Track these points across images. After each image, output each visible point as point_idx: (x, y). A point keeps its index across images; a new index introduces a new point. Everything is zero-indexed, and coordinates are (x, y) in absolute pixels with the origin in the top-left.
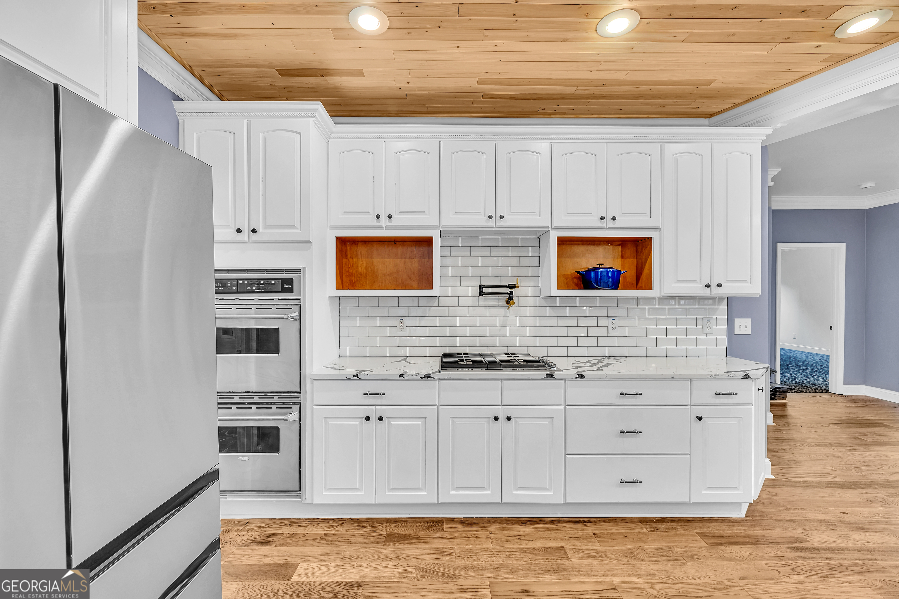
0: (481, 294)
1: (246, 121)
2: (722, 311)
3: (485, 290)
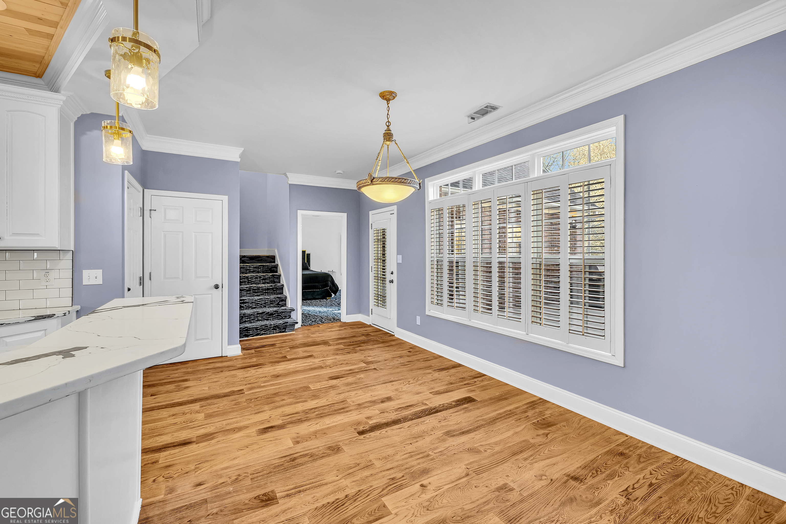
2: (66, 263)
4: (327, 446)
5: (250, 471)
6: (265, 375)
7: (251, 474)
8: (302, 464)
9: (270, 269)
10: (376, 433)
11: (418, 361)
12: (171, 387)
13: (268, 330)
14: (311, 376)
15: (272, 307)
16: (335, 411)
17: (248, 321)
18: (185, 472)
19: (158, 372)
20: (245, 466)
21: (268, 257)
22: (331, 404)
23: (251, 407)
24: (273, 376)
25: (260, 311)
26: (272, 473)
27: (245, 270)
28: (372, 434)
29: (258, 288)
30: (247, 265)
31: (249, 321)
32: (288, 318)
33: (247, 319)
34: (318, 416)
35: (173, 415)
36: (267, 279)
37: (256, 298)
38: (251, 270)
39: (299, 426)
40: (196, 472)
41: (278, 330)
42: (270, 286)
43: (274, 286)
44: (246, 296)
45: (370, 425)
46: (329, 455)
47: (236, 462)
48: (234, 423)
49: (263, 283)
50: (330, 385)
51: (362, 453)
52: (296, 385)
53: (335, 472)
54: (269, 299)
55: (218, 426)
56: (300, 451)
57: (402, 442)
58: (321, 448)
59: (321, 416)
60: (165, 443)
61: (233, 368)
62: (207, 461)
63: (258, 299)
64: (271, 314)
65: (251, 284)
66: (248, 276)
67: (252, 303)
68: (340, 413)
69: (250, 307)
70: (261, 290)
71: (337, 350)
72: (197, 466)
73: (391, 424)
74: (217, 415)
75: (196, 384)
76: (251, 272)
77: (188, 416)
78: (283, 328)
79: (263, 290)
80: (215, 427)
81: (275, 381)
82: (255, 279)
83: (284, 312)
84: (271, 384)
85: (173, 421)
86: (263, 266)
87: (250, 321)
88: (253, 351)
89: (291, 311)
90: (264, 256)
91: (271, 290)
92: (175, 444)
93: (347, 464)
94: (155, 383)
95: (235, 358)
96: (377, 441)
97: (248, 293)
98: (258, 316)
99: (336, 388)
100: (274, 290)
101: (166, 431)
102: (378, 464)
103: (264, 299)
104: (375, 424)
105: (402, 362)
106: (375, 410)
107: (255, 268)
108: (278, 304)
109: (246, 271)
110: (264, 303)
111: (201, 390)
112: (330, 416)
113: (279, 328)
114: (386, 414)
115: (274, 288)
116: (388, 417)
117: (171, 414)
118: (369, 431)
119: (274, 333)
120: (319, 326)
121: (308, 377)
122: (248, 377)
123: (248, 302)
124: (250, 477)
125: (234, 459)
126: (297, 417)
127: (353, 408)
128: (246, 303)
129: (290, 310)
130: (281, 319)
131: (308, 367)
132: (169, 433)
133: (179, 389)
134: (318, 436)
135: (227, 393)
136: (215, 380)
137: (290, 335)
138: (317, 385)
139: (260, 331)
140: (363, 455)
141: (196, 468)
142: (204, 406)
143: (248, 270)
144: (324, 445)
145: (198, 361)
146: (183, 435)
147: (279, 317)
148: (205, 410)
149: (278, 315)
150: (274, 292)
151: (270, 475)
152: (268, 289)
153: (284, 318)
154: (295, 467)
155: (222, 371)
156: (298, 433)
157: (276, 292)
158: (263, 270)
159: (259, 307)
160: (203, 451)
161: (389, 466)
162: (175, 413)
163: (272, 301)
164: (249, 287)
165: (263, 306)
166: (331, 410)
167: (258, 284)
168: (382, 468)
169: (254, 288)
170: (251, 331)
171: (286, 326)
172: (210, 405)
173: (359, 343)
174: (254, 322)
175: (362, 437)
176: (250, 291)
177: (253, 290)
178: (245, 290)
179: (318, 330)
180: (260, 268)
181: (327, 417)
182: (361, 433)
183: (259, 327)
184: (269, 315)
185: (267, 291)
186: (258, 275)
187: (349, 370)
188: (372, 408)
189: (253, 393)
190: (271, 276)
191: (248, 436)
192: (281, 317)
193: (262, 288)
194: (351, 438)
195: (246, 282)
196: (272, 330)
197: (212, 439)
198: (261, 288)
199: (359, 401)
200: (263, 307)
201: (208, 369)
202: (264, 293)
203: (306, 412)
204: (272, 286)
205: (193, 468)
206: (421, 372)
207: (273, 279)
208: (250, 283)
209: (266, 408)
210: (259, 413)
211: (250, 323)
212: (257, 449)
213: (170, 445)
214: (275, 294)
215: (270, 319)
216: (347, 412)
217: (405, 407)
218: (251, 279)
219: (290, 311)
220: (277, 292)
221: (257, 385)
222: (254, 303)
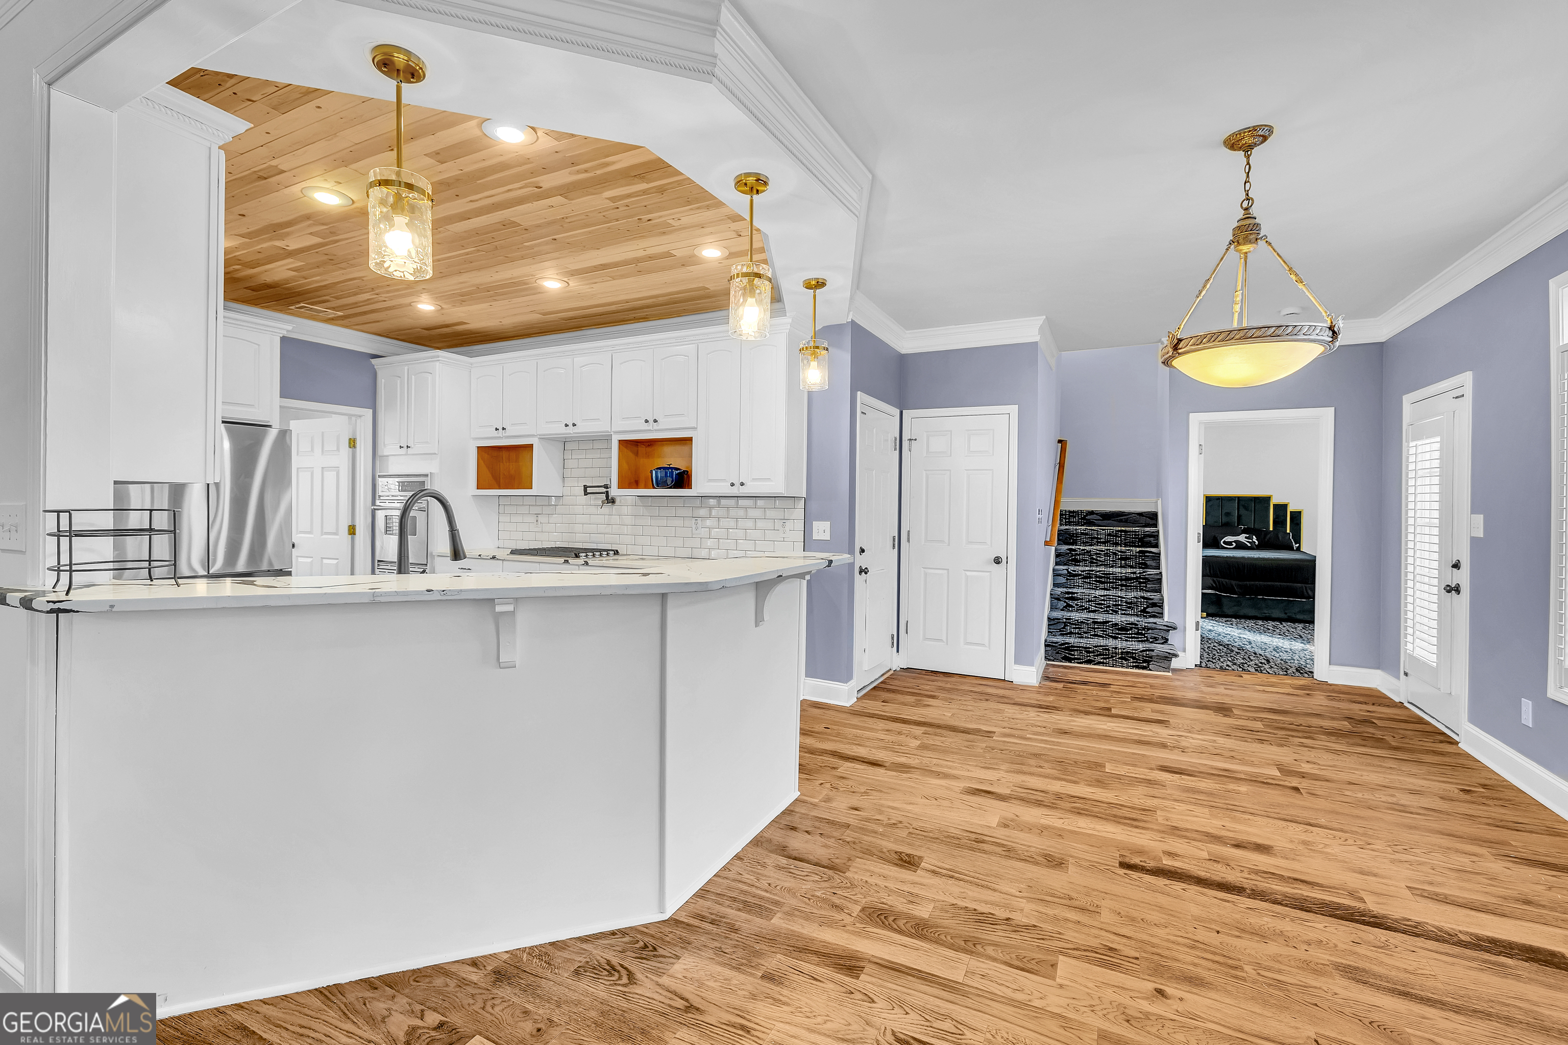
0: (586, 493)
1: (406, 368)
2: (799, 513)
3: (589, 490)
4: (1045, 852)
5: (915, 824)
6: (1045, 724)
7: (913, 828)
8: (985, 852)
9: (1141, 540)
10: (1161, 882)
11: (1466, 817)
12: (910, 699)
13: (1111, 658)
14: (1126, 752)
15: (1131, 615)
16: (1115, 816)
17: (1075, 633)
18: (852, 790)
19: (909, 677)
20: (915, 816)
21: (1141, 514)
22: (1117, 804)
23: (984, 757)
24: (1057, 730)
25: (1100, 617)
26: (938, 841)
27: (1088, 538)
28: (1148, 878)
29: (1107, 575)
30: (1092, 530)
31: (1078, 633)
32: (1162, 644)
33: (1074, 628)
34: (1075, 810)
35: (887, 731)
36: (1130, 559)
37: (1099, 593)
38: (1100, 539)
39: (1029, 809)
40: (862, 796)
41: (1133, 662)
42: (1131, 573)
43: (1139, 573)
44: (1081, 586)
45: (1161, 866)
46: (1037, 863)
47: (909, 807)
48: (947, 767)
49: (1121, 567)
50: (1148, 778)
51: (1094, 890)
52: (1084, 755)
53: (1022, 886)
54: (1124, 598)
55: (924, 762)
56: (998, 836)
57: (1197, 919)
58: (1033, 849)
59: (1079, 812)
60: (858, 755)
61: (1006, 701)
62: (881, 791)
63: (1101, 596)
64: (1122, 627)
65: (1097, 566)
66: (1090, 551)
67: (1089, 601)
68: (1119, 823)
69: (1086, 609)
70: (1113, 579)
71: (1236, 728)
72: (868, 791)
73: (1211, 885)
74: (934, 750)
75: (941, 705)
76: (1101, 542)
77: (902, 738)
78: (1144, 661)
79: (1116, 579)
80: (919, 762)
81: (1054, 737)
82: (1105, 556)
83: (1152, 629)
84: (1042, 740)
85: (882, 737)
86: (1125, 531)
87: (1080, 634)
88: (1060, 685)
89: (1169, 630)
90: (1133, 513)
91: (1134, 582)
92: (865, 760)
93: (1052, 888)
94: (897, 688)
95: (1023, 689)
96: (1146, 891)
97: (1085, 582)
98: (1097, 628)
99: (1155, 786)
100: (1140, 583)
101: (868, 744)
102: (1106, 917)
103: (1113, 596)
104: (1173, 869)
105: (1402, 802)
106: (1203, 850)
107: (1109, 535)
108: (1144, 611)
109: (1092, 540)
110: (1113, 605)
111: (941, 715)
112: (1097, 819)
113: (1134, 658)
114: (1218, 867)
115: (1140, 578)
116: (1218, 873)
117: (886, 728)
118: (1148, 870)
119: (1123, 667)
120: (1242, 675)
121: (1119, 751)
122: (1017, 719)
123: (1082, 599)
124: (911, 830)
125: (910, 803)
126: (1039, 796)
127: (1155, 827)
128: (1077, 599)
129: (1165, 626)
130: (1145, 641)
131: (1136, 738)
132: (870, 747)
133: (917, 705)
134: (1045, 833)
135: (969, 729)
136: (970, 708)
137: (1156, 677)
138: (1123, 768)
139: (1094, 656)
140: (1095, 893)
141: (865, 792)
142: (929, 734)
143: (1095, 538)
144: (1042, 849)
145: (968, 678)
146: (880, 755)
147: (1141, 638)
148: (925, 739)
149: (1140, 633)
150: (1140, 587)
151: (935, 841)
152: (1127, 579)
153: (1151, 640)
154: (972, 849)
155: (987, 700)
156: (1017, 816)
157: (1146, 587)
158: (1125, 540)
159: (1104, 611)
160: (886, 779)
161: (1124, 931)
162: (890, 729)
163: (1131, 603)
164: (1087, 571)
165: (1111, 610)
166: (1108, 812)
167: (1110, 567)
168: (1107, 926)
169: (1098, 573)
170: (1076, 653)
171: (1151, 657)
172: (936, 735)
173: (1314, 731)
174: (1088, 638)
175: (1122, 871)
176: (1090, 577)
177: (1097, 577)
178: (1080, 575)
179: (1233, 682)
180: (1121, 537)
181: (1090, 818)
182: (1124, 865)
183: (1091, 648)
184: (1119, 629)
185: (1125, 582)
186: (1110, 549)
187: (1222, 768)
188: (1199, 844)
189: (1004, 742)
190: (1137, 552)
191: (947, 788)
192: (1145, 637)
193: (1113, 574)
194: (1099, 863)
195: (1087, 560)
196: (1119, 658)
197: (907, 772)
198: (1111, 574)
199: (1181, 823)
200: (1111, 612)
201: (971, 691)
202: (1119, 585)
203: (1059, 796)
204: (1135, 573)
205: (863, 791)
206: (1443, 840)
207: (1143, 560)
208: (1095, 563)
209: (1004, 767)
210: (988, 768)
211: (1079, 637)
212: (946, 807)
213: (860, 759)
214: (1142, 589)
215: (1120, 638)
216: (1137, 827)
217: (1289, 878)
218: (1097, 557)
219: (1166, 628)
220: (1148, 586)
221: (1018, 733)
222: (1093, 601)
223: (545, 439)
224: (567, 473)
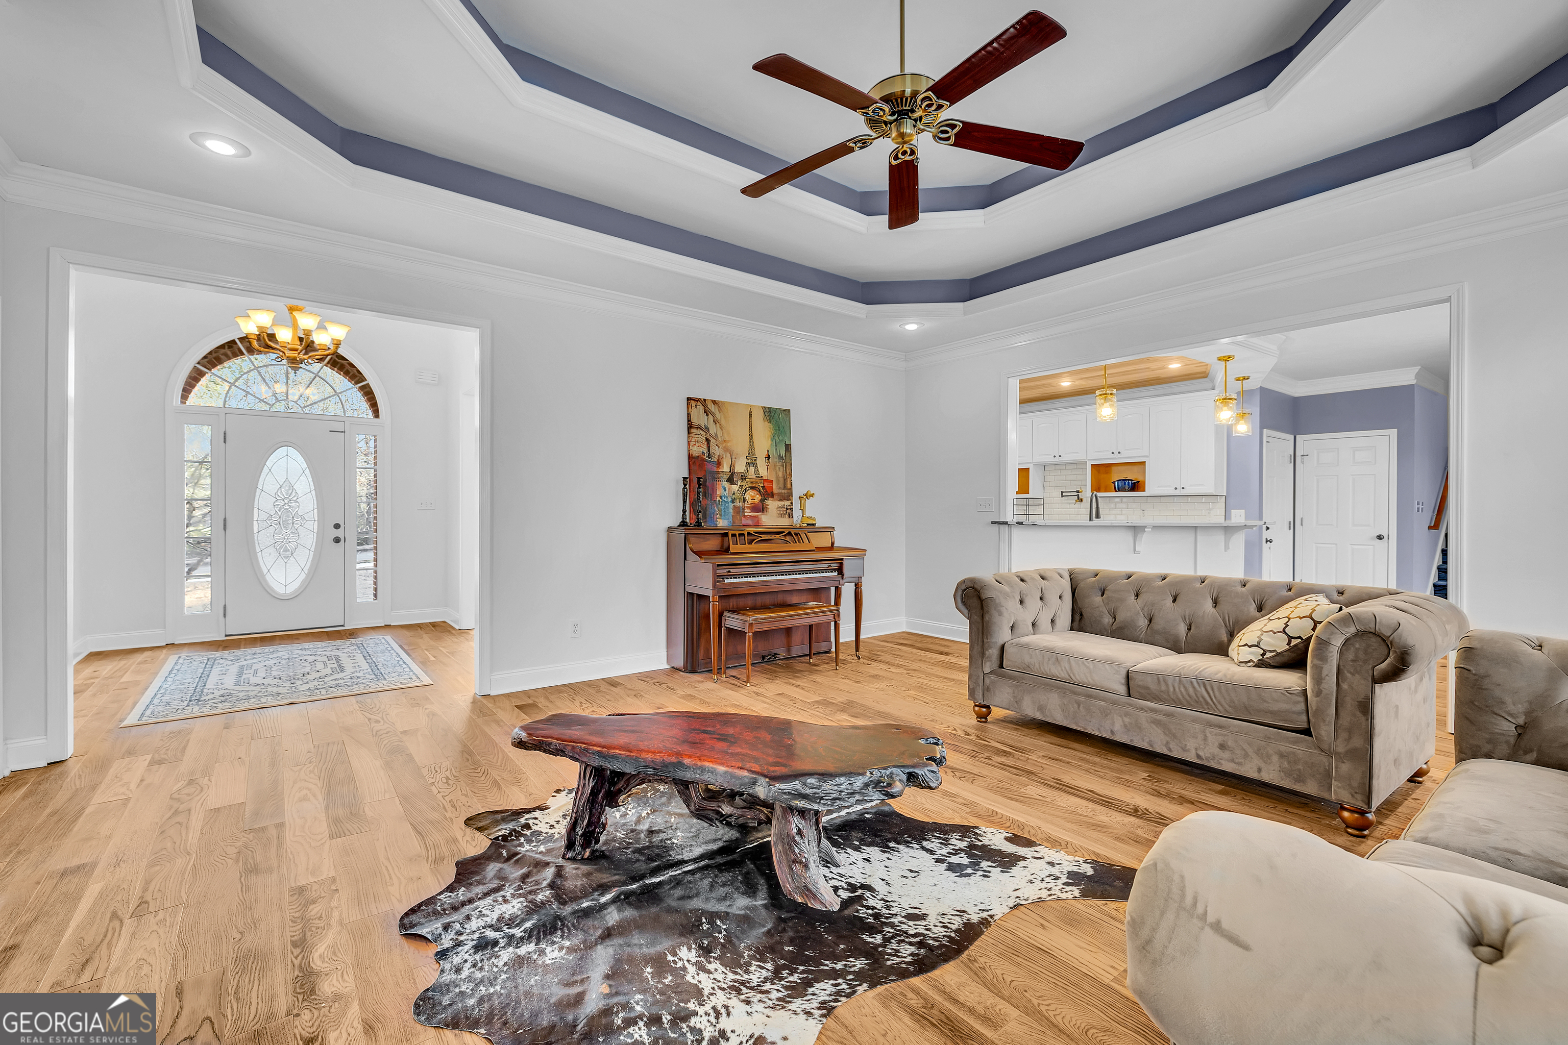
0: (1062, 496)
3: (1064, 494)
223: (1036, 465)
224: (1046, 484)
